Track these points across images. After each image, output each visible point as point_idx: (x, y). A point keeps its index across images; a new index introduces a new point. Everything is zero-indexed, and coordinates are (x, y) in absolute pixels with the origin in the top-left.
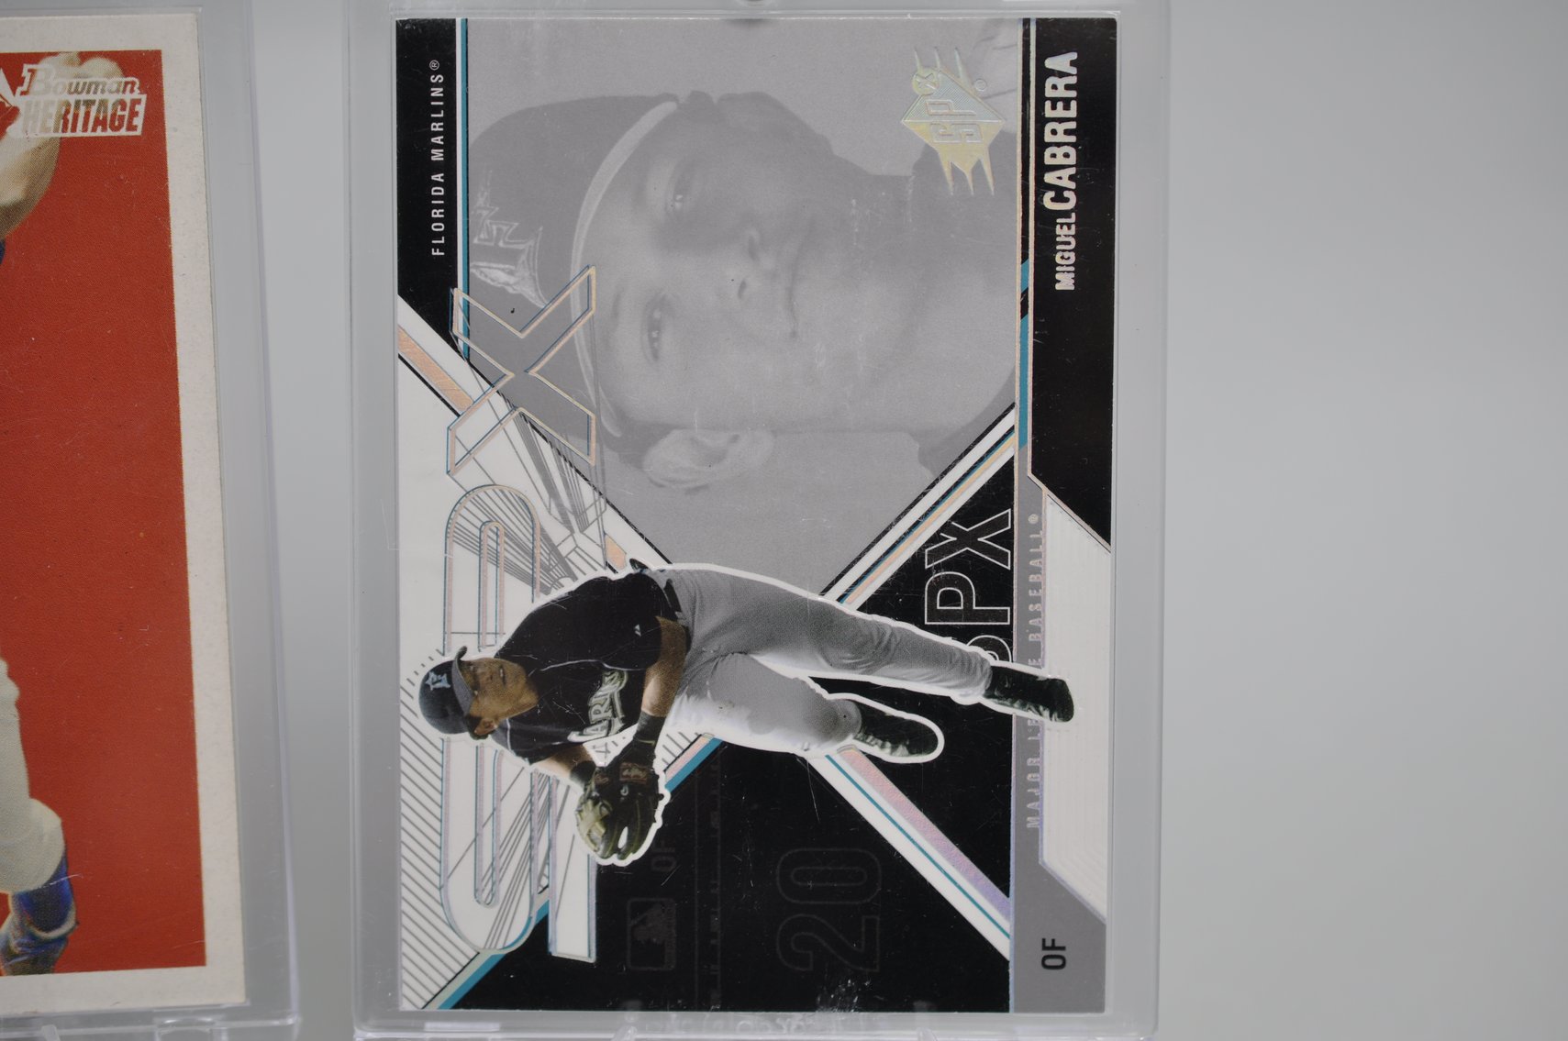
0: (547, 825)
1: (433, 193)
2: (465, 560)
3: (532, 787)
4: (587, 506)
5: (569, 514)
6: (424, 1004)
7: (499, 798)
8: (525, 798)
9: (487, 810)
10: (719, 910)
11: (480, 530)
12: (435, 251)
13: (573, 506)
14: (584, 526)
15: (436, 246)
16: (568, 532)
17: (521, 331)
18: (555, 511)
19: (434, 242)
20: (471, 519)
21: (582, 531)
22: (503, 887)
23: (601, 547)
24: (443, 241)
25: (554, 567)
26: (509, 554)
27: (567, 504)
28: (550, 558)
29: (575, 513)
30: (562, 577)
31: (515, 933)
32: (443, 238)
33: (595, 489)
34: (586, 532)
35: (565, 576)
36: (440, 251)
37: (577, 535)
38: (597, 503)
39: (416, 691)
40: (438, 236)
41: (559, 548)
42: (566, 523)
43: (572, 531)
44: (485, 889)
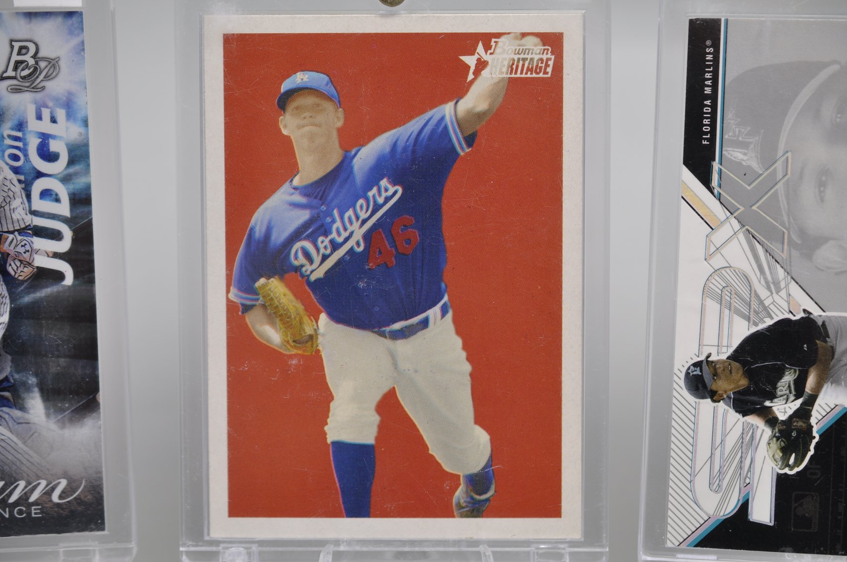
0: (750, 451)
1: (705, 111)
2: (713, 306)
3: (743, 430)
4: (780, 279)
5: (770, 283)
6: (679, 543)
7: (724, 435)
8: (739, 435)
9: (718, 441)
10: (843, 500)
11: (722, 290)
12: (704, 142)
13: (772, 278)
14: (778, 291)
15: (705, 139)
16: (769, 293)
17: (749, 185)
18: (763, 281)
19: (704, 137)
20: (717, 284)
21: (777, 293)
22: (725, 483)
23: (787, 302)
24: (709, 136)
25: (761, 312)
26: (737, 304)
27: (769, 278)
28: (759, 307)
29: (774, 283)
30: (765, 317)
31: (730, 508)
32: (709, 135)
33: (785, 270)
34: (780, 294)
35: (767, 317)
36: (707, 142)
37: (775, 295)
38: (786, 278)
39: (682, 376)
40: (706, 133)
41: (764, 302)
42: (769, 288)
43: (772, 293)
44: (715, 484)
